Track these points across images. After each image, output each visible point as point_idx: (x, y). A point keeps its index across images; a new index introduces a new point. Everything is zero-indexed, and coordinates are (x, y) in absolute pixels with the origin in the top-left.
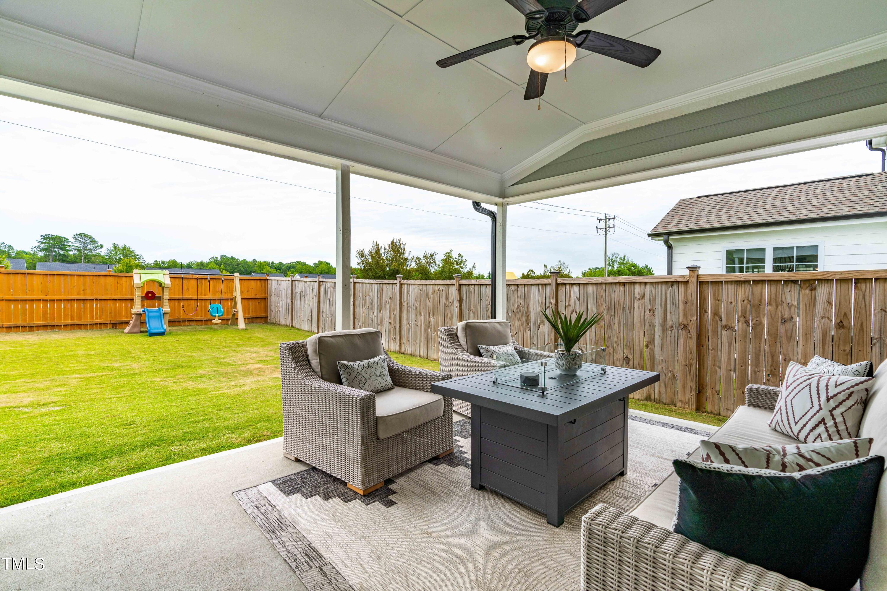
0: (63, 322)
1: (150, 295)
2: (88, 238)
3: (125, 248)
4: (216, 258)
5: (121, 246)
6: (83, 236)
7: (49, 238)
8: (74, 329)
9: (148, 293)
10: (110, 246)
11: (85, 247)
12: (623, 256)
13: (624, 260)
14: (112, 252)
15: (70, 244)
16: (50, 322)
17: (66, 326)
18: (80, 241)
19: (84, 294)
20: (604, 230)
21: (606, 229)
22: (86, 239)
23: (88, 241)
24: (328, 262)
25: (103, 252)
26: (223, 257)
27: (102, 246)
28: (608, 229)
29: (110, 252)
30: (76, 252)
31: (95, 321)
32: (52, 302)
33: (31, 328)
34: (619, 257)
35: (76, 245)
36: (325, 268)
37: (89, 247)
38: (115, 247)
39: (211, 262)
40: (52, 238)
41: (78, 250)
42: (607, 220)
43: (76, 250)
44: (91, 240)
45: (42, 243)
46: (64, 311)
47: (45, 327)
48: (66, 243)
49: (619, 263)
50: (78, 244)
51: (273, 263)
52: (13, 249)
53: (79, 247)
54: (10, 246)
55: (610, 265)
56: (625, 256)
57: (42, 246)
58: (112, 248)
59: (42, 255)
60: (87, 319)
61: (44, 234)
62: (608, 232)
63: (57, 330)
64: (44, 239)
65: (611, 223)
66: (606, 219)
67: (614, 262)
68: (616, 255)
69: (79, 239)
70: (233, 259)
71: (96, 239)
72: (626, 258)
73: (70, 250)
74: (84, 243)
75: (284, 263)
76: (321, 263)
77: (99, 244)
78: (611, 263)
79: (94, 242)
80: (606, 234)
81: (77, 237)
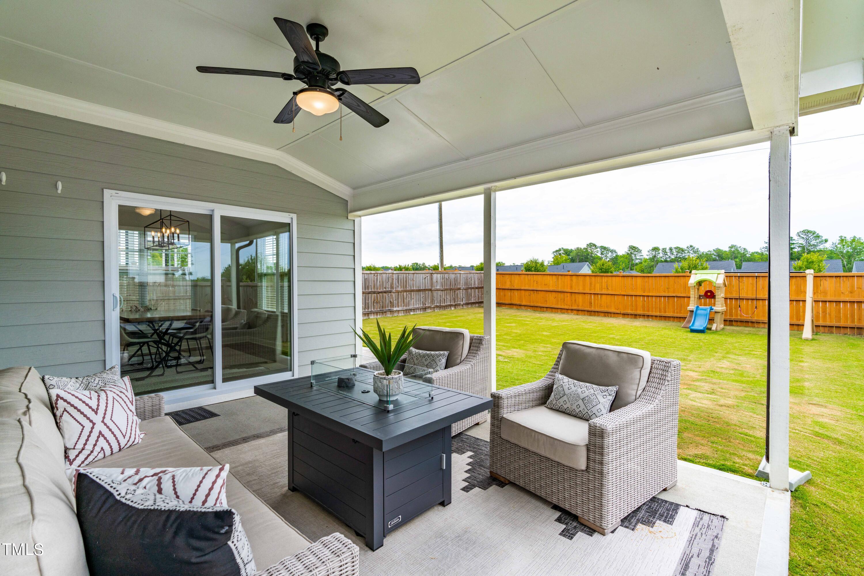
0: (654, 314)
1: (709, 294)
2: (812, 234)
3: (853, 240)
5: (849, 238)
6: (807, 232)
8: (661, 320)
9: (707, 292)
10: (836, 240)
11: (809, 243)
14: (839, 246)
15: (794, 242)
16: (647, 313)
17: (656, 316)
18: (803, 238)
19: (668, 292)
22: (810, 235)
23: (811, 237)
25: (828, 246)
27: (826, 241)
29: (836, 246)
30: (799, 249)
31: (676, 315)
32: (647, 297)
33: (636, 316)
35: (800, 242)
37: (813, 242)
38: (842, 240)
41: (801, 247)
43: (799, 247)
44: (815, 235)
46: (655, 305)
47: (644, 316)
50: (801, 241)
52: (747, 251)
53: (802, 244)
54: (745, 249)
58: (838, 242)
60: (670, 313)
63: (651, 319)
69: (803, 236)
71: (820, 234)
73: (794, 248)
74: (807, 239)
77: (824, 238)
79: (818, 237)
81: (800, 234)
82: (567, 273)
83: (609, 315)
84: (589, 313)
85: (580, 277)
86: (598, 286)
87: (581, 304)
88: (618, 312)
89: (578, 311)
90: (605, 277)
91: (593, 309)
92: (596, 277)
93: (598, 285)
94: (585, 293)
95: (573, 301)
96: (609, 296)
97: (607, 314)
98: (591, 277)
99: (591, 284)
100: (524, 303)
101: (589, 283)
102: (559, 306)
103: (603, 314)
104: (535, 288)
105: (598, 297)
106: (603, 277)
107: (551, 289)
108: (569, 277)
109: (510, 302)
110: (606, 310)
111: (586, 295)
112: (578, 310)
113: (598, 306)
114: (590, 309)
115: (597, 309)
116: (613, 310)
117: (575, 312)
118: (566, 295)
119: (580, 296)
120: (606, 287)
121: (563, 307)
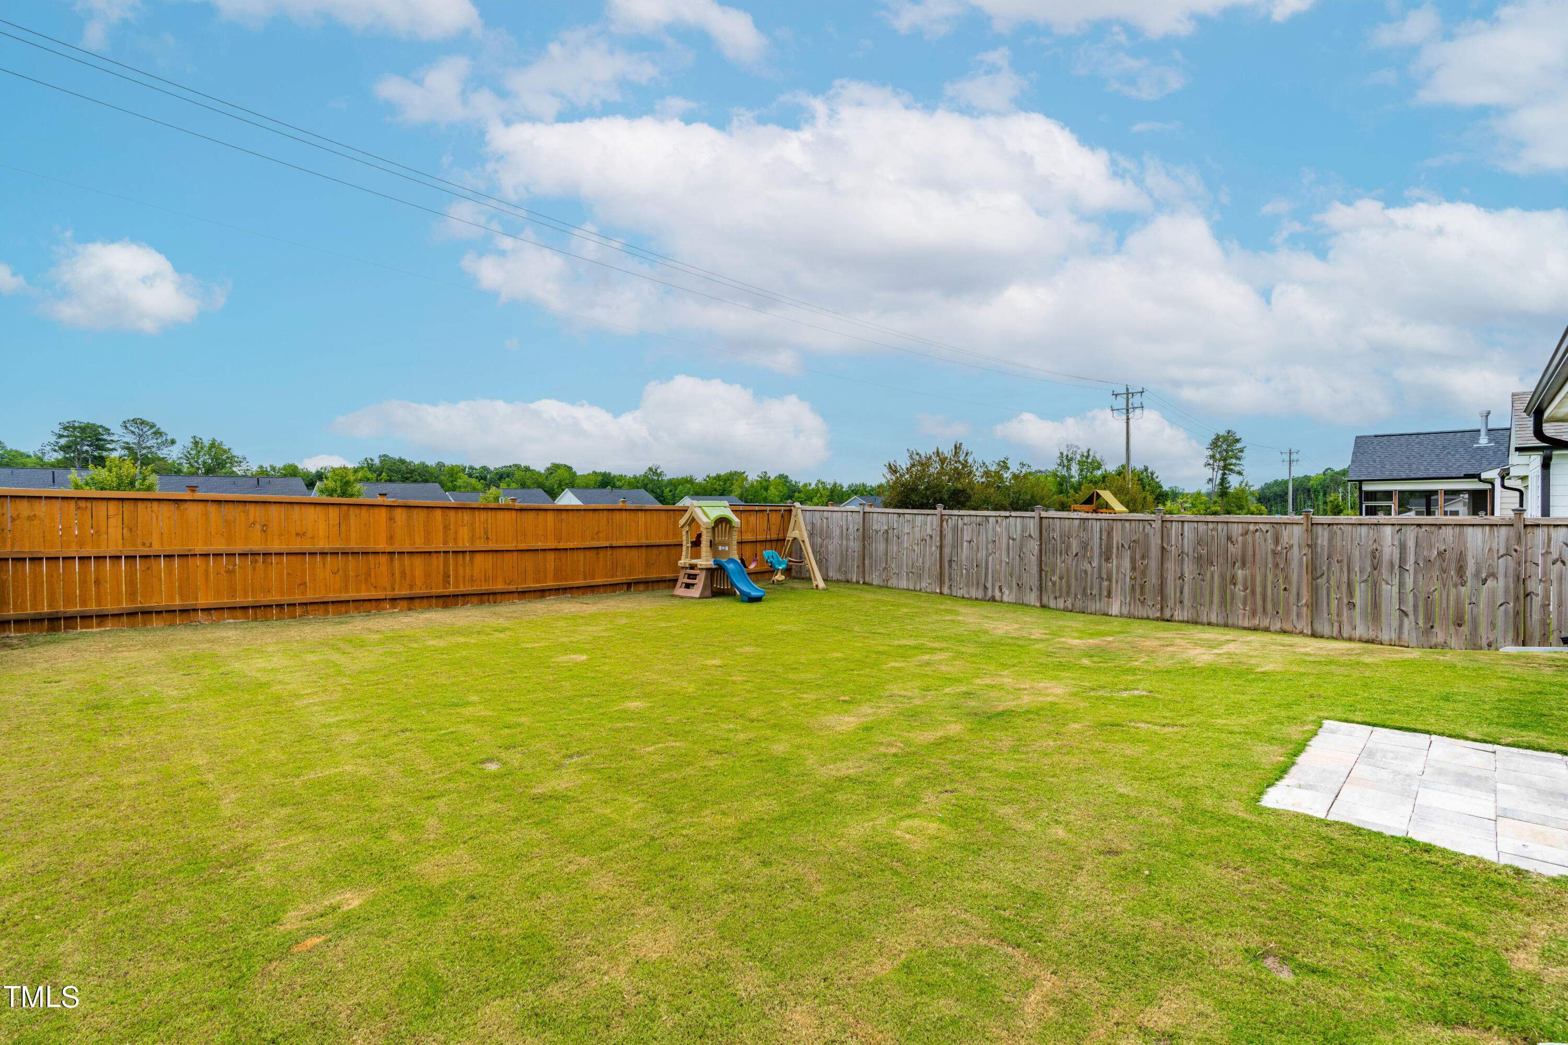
2: (148, 428)
3: (213, 445)
4: (372, 460)
5: (207, 442)
6: (139, 423)
7: (74, 428)
10: (188, 441)
11: (144, 444)
12: (1085, 450)
13: (1087, 457)
14: (192, 452)
15: (114, 438)
17: (578, 588)
18: (133, 432)
20: (1125, 411)
21: (1128, 410)
22: (145, 430)
23: (149, 433)
24: (569, 465)
25: (173, 454)
26: (384, 458)
27: (173, 442)
28: (1130, 410)
29: (188, 452)
30: (125, 452)
31: (609, 580)
34: (1079, 452)
35: (126, 439)
36: (566, 475)
37: (151, 443)
39: (362, 468)
40: (80, 428)
41: (128, 448)
42: (1130, 395)
43: (124, 448)
45: (61, 436)
46: (577, 565)
48: (105, 437)
49: (1080, 463)
50: (131, 439)
51: (471, 468)
53: (130, 444)
55: (1064, 466)
56: (1088, 451)
57: (63, 441)
58: (191, 445)
59: (60, 457)
61: (65, 421)
62: (1130, 416)
64: (65, 428)
65: (1136, 400)
66: (1128, 394)
67: (1070, 460)
68: (1075, 449)
69: (133, 429)
70: (402, 461)
71: (162, 430)
72: (1091, 453)
73: (114, 449)
74: (140, 436)
75: (492, 468)
76: (556, 467)
77: (169, 438)
78: (1065, 462)
79: (158, 433)
80: (1128, 419)
81: (128, 425)
82: (380, 500)
83: (491, 597)
84: (441, 601)
85: (416, 510)
86: (464, 532)
87: (419, 582)
88: (512, 588)
89: (413, 601)
90: (482, 512)
91: (451, 590)
92: (460, 512)
93: (466, 529)
94: (430, 553)
95: (397, 575)
96: (490, 555)
97: (486, 598)
98: (447, 511)
99: (446, 528)
100: (203, 601)
101: (441, 528)
102: (351, 595)
103: (475, 599)
104: (256, 546)
105: (464, 558)
106: (477, 512)
107: (322, 544)
108: (384, 510)
109: (125, 605)
110: (485, 588)
111: (434, 556)
112: (411, 599)
113: (464, 582)
114: (446, 592)
115: (462, 589)
116: (500, 586)
117: (404, 604)
118: (372, 562)
119: (418, 561)
120: (482, 535)
121: (364, 595)
